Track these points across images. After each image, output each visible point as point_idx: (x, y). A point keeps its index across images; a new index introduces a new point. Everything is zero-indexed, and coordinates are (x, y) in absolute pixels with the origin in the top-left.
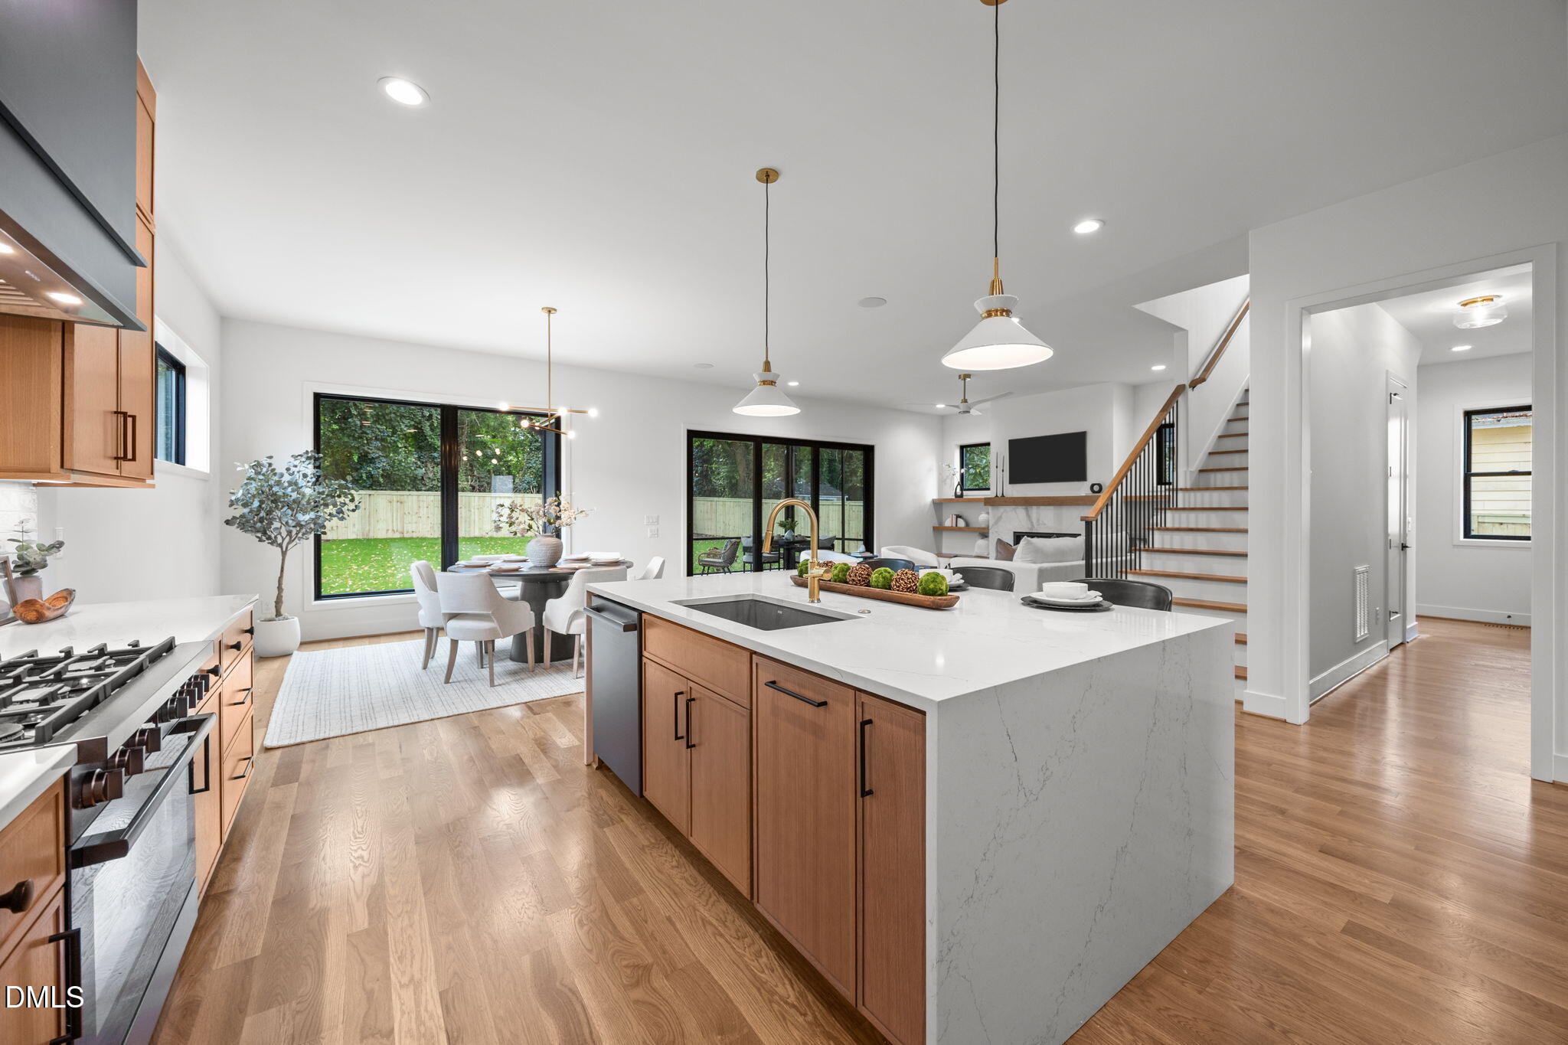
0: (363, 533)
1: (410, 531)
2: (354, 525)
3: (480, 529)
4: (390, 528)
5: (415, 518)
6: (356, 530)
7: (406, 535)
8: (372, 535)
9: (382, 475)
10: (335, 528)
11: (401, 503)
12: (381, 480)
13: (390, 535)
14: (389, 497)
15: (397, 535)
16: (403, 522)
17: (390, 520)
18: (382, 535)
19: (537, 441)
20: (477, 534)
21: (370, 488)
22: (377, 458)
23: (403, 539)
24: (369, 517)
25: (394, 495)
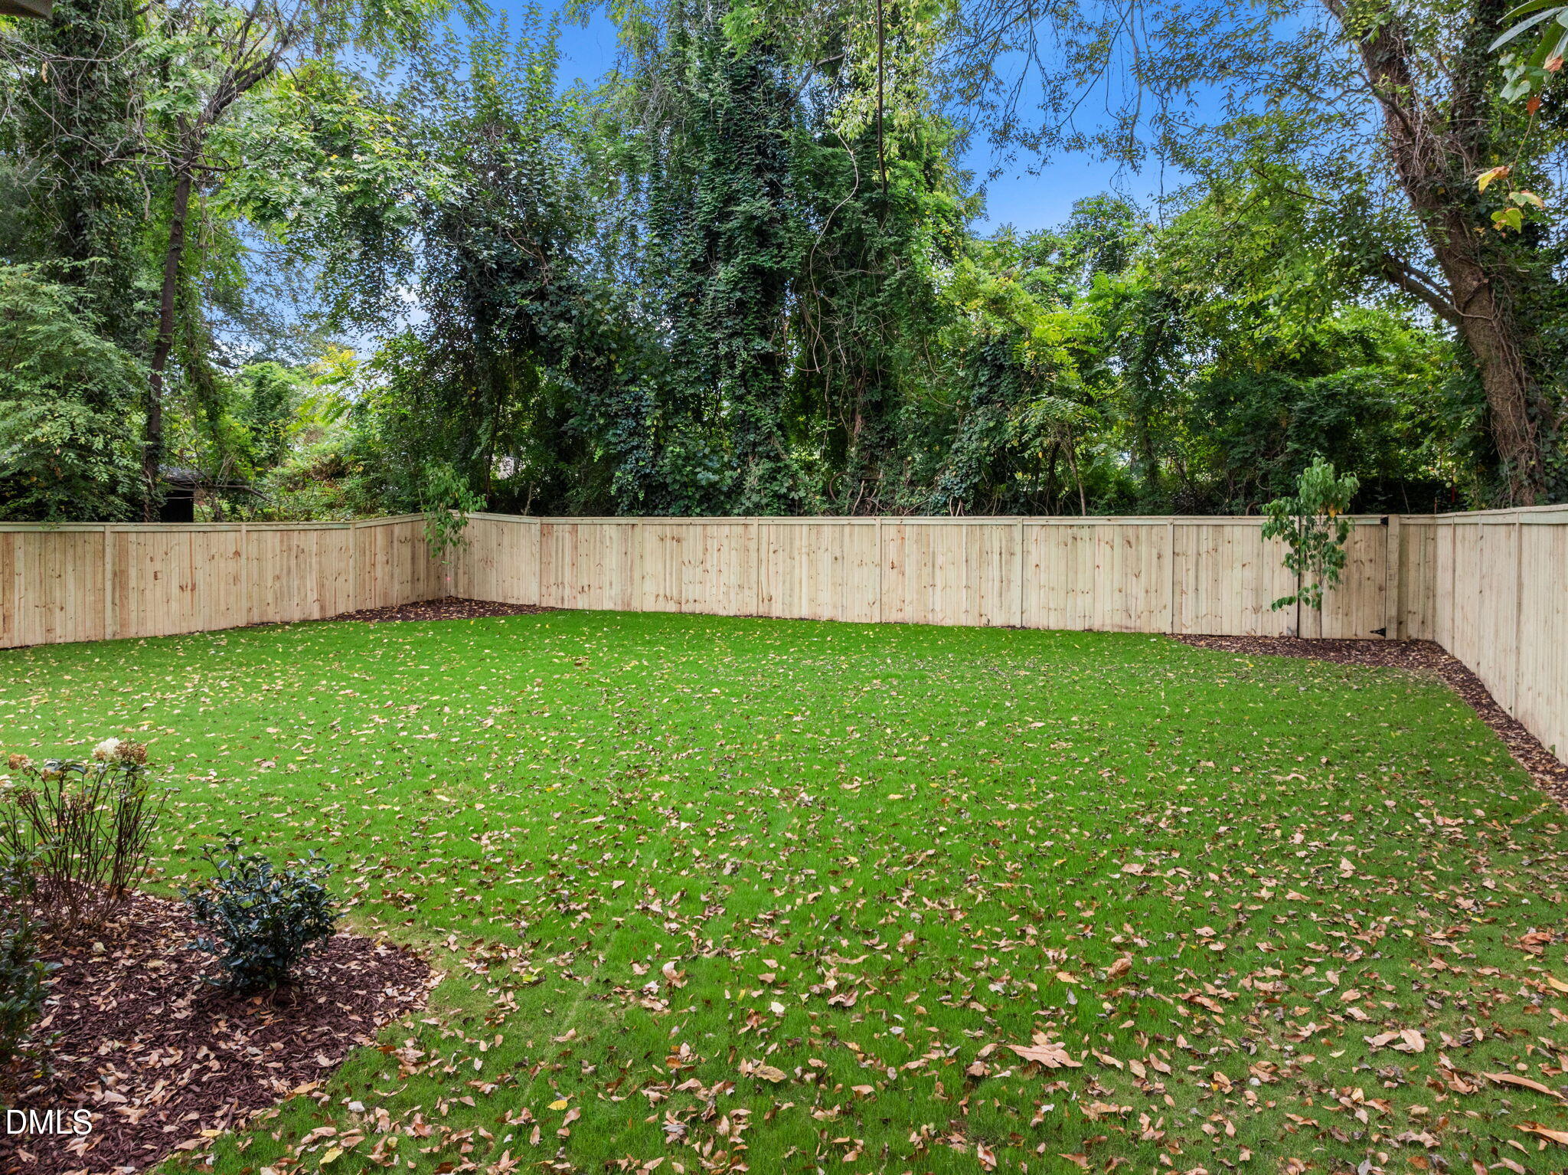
3: (812, 600)
4: (662, 593)
6: (613, 593)
7: (685, 608)
8: (636, 606)
11: (678, 541)
16: (680, 580)
17: (662, 577)
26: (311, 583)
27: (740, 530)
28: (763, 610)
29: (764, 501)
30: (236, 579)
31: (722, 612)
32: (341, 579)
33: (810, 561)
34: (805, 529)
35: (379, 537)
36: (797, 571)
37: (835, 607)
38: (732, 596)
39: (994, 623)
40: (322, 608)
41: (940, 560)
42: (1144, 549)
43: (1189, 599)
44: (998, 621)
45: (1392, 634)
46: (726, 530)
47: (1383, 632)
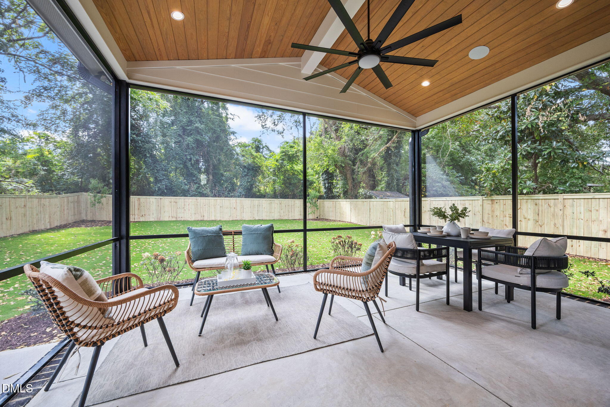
0: (157, 218)
1: (180, 217)
2: (153, 214)
3: (215, 216)
4: (171, 216)
5: (182, 210)
6: (154, 216)
7: (178, 219)
8: (162, 219)
9: (166, 189)
10: (144, 215)
11: (176, 203)
12: (165, 191)
13: (171, 219)
14: (170, 200)
15: (174, 219)
16: (177, 212)
17: (171, 212)
18: (166, 219)
19: (245, 172)
20: (213, 219)
21: (160, 195)
22: (162, 180)
23: (176, 221)
24: (160, 210)
25: (173, 199)
26: (47, 216)
27: (195, 200)
28: (202, 219)
29: (196, 194)
30: (25, 215)
31: (189, 220)
32: (55, 215)
33: (214, 208)
34: (213, 200)
35: (65, 200)
36: (211, 209)
37: (221, 217)
38: (193, 216)
39: (256, 219)
40: (50, 225)
41: (245, 207)
42: (283, 205)
43: (290, 214)
44: (257, 219)
45: (319, 218)
46: (191, 200)
47: (317, 217)
